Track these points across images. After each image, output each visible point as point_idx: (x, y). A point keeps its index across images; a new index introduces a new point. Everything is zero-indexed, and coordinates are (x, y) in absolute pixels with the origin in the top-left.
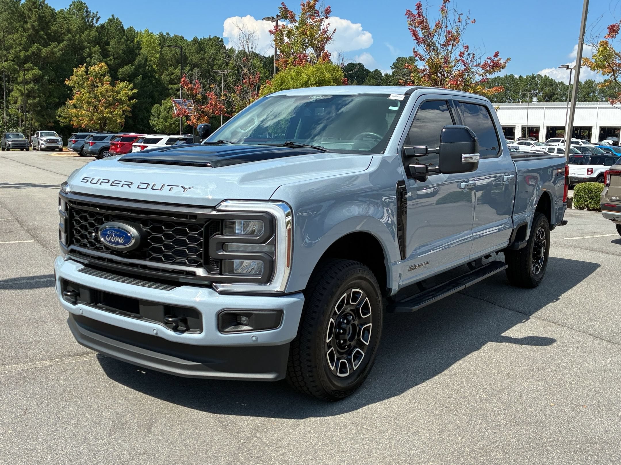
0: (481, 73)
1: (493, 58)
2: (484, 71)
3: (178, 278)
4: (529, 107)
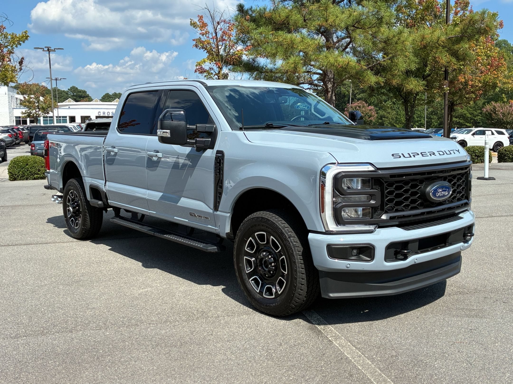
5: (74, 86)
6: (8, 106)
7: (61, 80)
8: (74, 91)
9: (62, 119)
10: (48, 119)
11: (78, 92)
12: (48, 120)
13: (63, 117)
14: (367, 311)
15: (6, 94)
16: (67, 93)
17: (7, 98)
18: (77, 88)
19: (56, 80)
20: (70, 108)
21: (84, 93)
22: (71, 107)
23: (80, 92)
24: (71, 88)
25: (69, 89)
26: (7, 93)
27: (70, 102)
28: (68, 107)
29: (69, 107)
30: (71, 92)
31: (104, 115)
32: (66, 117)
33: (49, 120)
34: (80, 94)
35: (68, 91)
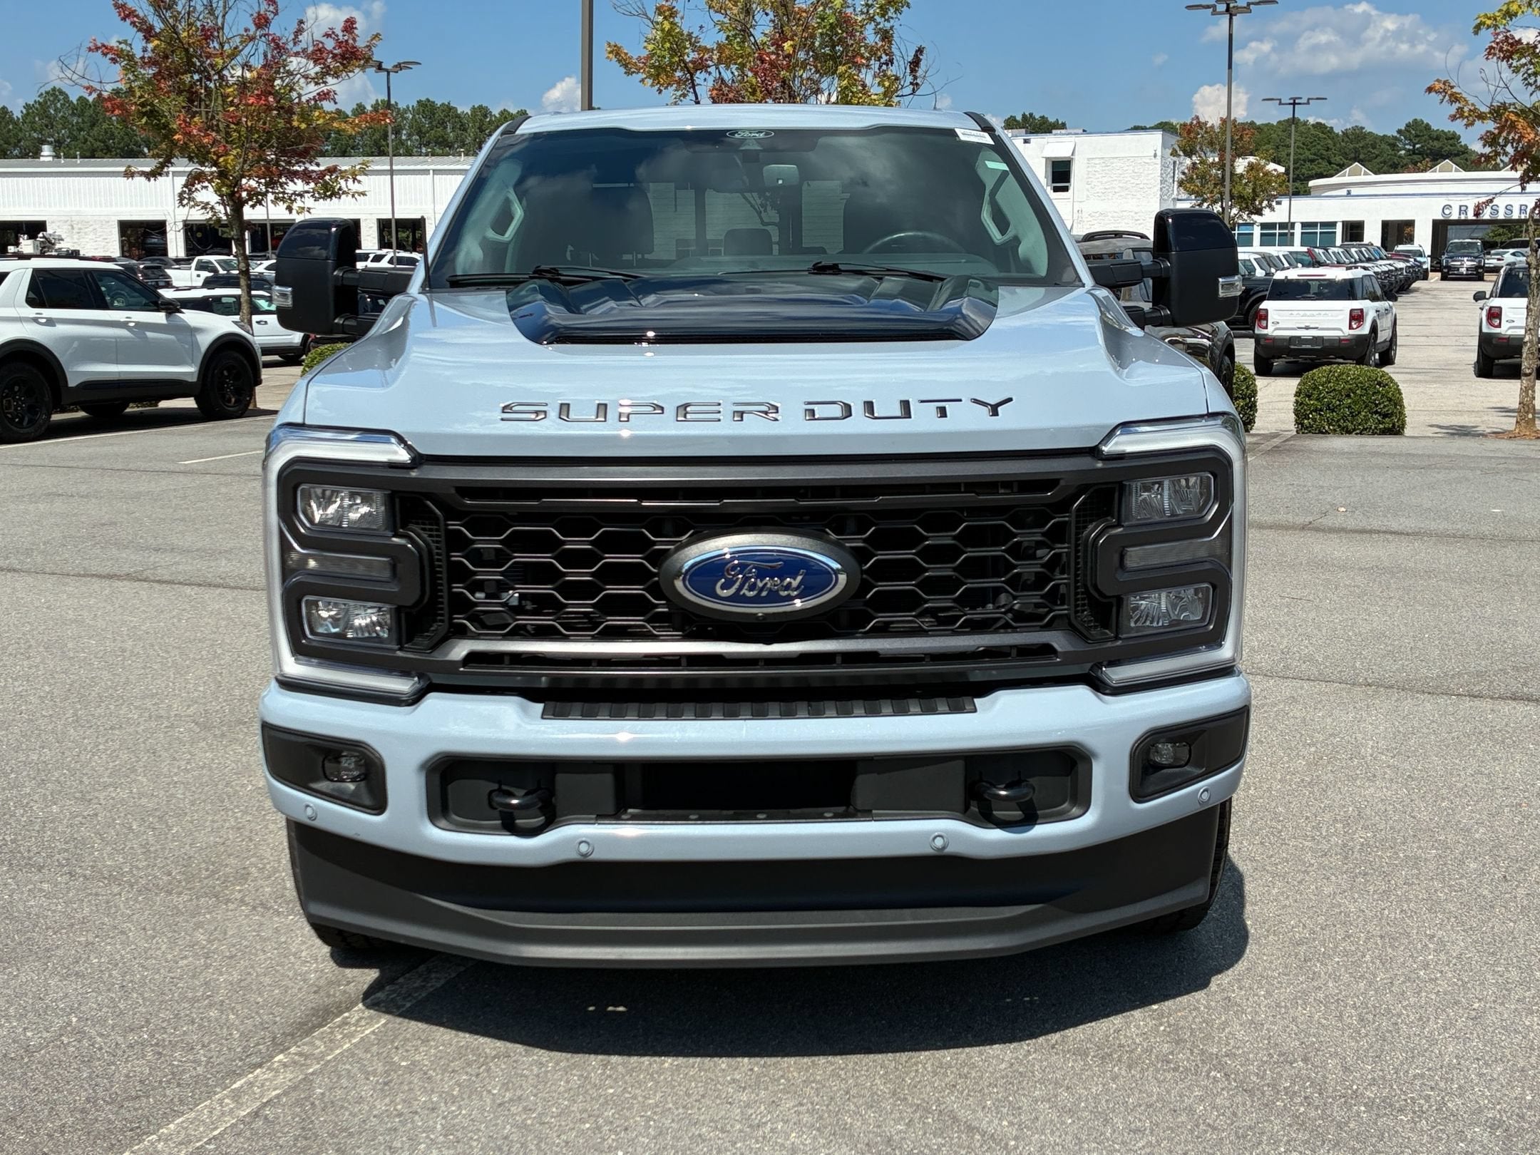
0: (312, 73)
1: (340, 34)
2: (318, 69)
3: (963, 674)
4: (394, 168)
5: (1418, 118)
6: (1159, 193)
7: (1308, 103)
8: (1417, 136)
9: (1319, 231)
10: (1277, 231)
11: (1431, 138)
12: (1275, 234)
13: (1324, 225)
14: (621, 1009)
15: (1155, 156)
16: (1393, 146)
17: (1159, 167)
18: (1428, 127)
19: (1294, 104)
20: (1353, 193)
21: (1451, 142)
22: (1354, 191)
23: (1438, 138)
24: (1408, 125)
25: (1399, 132)
26: (1159, 153)
27: (1356, 175)
28: (1344, 192)
29: (1349, 192)
30: (1406, 138)
31: (1463, 217)
32: (1333, 224)
33: (1280, 234)
34: (1437, 144)
35: (1395, 138)
